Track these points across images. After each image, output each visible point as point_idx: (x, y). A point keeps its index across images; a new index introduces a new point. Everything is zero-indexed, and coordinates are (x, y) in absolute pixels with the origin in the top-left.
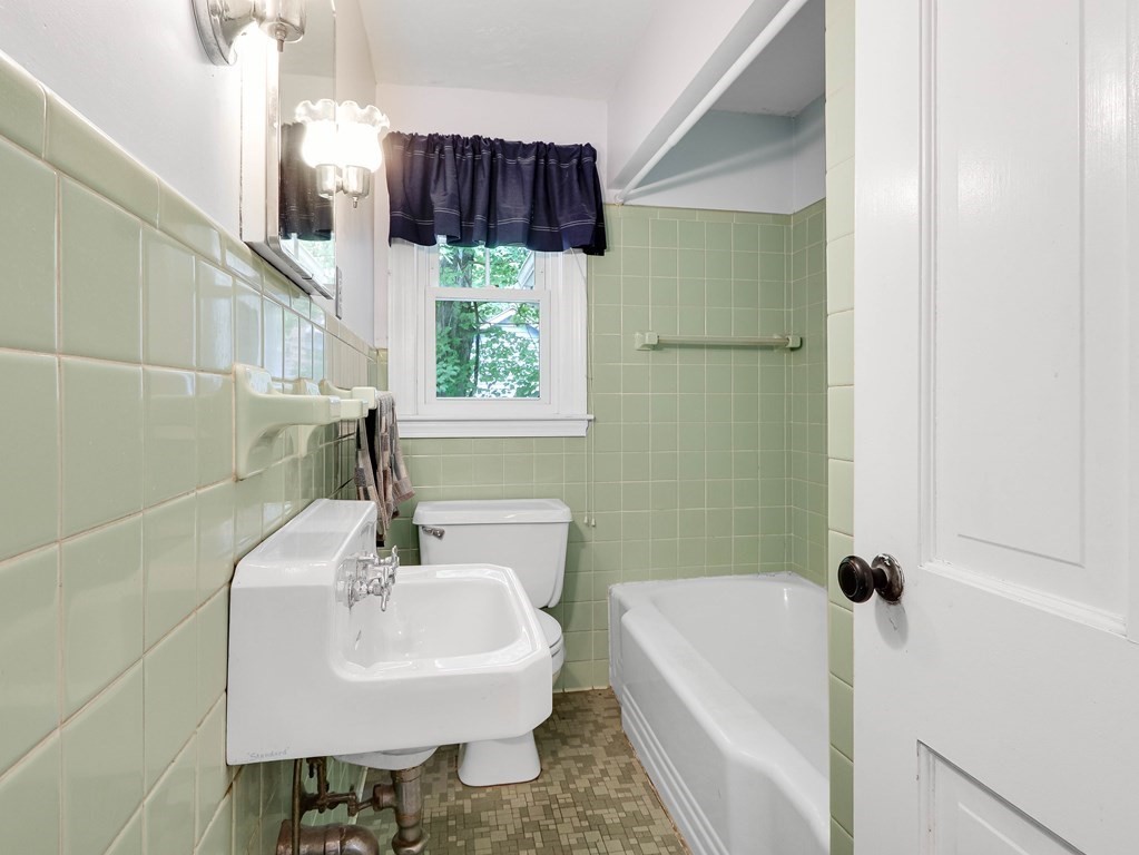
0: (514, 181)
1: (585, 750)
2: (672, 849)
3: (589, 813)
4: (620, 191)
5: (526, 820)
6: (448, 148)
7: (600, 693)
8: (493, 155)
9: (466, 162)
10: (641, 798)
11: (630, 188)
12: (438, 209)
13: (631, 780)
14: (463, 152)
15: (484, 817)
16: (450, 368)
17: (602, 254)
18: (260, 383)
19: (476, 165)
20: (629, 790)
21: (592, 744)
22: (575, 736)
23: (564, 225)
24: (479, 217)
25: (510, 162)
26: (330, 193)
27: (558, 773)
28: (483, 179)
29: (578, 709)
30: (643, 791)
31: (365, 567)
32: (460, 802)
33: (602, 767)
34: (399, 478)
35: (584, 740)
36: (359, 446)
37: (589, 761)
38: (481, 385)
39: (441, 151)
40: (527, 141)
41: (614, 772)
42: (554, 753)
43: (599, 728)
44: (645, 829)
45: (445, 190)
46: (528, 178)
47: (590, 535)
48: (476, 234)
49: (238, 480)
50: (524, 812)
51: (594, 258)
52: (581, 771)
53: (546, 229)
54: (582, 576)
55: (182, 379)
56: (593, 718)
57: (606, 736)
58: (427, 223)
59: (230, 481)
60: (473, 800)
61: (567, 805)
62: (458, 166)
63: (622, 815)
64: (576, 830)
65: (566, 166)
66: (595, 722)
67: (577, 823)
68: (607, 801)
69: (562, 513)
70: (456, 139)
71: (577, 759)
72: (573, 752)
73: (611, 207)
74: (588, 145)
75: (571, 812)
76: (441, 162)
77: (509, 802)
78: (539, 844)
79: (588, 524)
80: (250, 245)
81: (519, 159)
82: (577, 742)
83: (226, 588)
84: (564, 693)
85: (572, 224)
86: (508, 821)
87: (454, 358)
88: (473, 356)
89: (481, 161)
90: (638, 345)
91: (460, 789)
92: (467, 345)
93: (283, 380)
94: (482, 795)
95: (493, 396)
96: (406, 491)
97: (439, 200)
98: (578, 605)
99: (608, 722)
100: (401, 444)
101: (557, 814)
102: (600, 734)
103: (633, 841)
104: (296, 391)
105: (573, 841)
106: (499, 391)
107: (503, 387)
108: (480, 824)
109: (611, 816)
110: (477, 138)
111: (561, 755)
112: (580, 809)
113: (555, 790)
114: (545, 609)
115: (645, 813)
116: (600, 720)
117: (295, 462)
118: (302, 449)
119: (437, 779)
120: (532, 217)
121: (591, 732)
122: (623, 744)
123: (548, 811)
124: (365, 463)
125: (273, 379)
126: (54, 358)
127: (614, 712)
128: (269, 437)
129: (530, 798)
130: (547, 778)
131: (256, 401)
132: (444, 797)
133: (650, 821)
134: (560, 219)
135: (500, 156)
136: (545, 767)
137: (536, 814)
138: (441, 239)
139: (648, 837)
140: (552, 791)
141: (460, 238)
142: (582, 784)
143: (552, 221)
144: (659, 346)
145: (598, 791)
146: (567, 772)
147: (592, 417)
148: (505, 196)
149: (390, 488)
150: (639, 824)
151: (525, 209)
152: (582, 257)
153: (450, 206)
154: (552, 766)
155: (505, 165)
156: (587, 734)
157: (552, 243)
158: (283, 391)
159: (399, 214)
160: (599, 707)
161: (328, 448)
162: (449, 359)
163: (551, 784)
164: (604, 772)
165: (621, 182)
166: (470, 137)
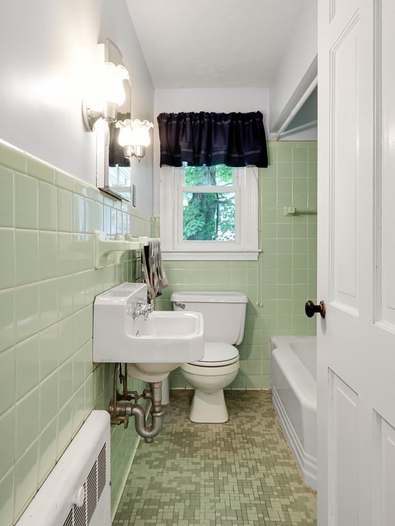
0: (220, 133)
1: (252, 414)
2: (285, 454)
3: (248, 437)
4: (275, 134)
5: (218, 437)
6: (188, 119)
7: (265, 392)
8: (210, 120)
9: (197, 125)
10: (275, 434)
11: (280, 132)
12: (183, 150)
13: (272, 427)
14: (195, 121)
15: (199, 434)
16: (199, 222)
17: (267, 167)
18: (102, 237)
19: (202, 126)
20: (269, 431)
21: (256, 412)
22: (247, 408)
23: (246, 154)
24: (203, 152)
25: (219, 123)
26: (129, 157)
27: (237, 421)
28: (205, 133)
29: (251, 397)
30: (277, 432)
31: (140, 306)
32: (189, 428)
33: (259, 421)
34: (162, 278)
35: (252, 410)
36: (142, 262)
37: (253, 418)
38: (220, 233)
39: (185, 121)
40: (227, 113)
41: (264, 423)
42: (236, 414)
43: (261, 405)
44: (274, 446)
45: (186, 139)
46: (227, 131)
47: (260, 311)
48: (201, 160)
49: (96, 269)
50: (218, 434)
51: (262, 169)
52: (248, 422)
53: (237, 156)
54: (256, 332)
55: (77, 236)
56: (259, 401)
57: (264, 409)
58: (178, 156)
59: (93, 269)
60: (195, 428)
61: (238, 433)
62: (192, 127)
63: (264, 439)
64: (240, 443)
65: (247, 123)
66: (259, 403)
67: (241, 440)
68: (257, 434)
69: (243, 299)
70: (192, 114)
71: (246, 417)
72: (246, 414)
73: (272, 143)
74: (258, 112)
75: (240, 436)
76: (185, 126)
77: (211, 430)
78: (222, 446)
79: (259, 305)
80: (99, 189)
81: (223, 122)
82: (249, 410)
83: (92, 305)
84: (246, 391)
85: (250, 153)
86: (210, 436)
87: (203, 217)
88: (216, 217)
89: (204, 124)
90: (285, 214)
91: (190, 423)
92: (213, 210)
93: (111, 235)
94: (200, 426)
95: (225, 240)
96: (165, 284)
97: (184, 145)
98: (254, 347)
99: (266, 404)
100: (163, 263)
101: (233, 436)
102: (261, 408)
103: (267, 449)
104: (115, 239)
105: (238, 446)
106: (229, 236)
107: (231, 234)
108: (197, 436)
109: (258, 439)
110: (201, 112)
111: (239, 414)
112: (244, 435)
113: (234, 427)
114: (234, 345)
115: (275, 440)
116: (262, 403)
117: (115, 266)
118: (118, 262)
119: (180, 419)
120: (229, 151)
121: (256, 407)
122: (272, 413)
123: (229, 435)
124: (145, 269)
125: (107, 235)
126: (37, 231)
127: (270, 400)
128: (106, 255)
129: (221, 429)
130: (231, 423)
131: (101, 243)
132: (182, 425)
133: (277, 443)
134: (244, 150)
135: (213, 121)
136: (231, 418)
137: (223, 435)
138: (185, 163)
139: (275, 449)
140: (232, 428)
141: (194, 162)
142: (247, 426)
143: (240, 152)
144: (296, 214)
145: (254, 430)
146: (241, 421)
147: (260, 250)
148: (216, 140)
149: (156, 281)
150: (271, 443)
151: (225, 147)
152: (256, 169)
153: (189, 147)
154: (234, 418)
155: (216, 125)
156: (254, 408)
157: (240, 163)
158: (111, 239)
159: (164, 153)
160: (263, 398)
161: (129, 262)
162: (199, 218)
163: (232, 425)
164: (259, 423)
165: (276, 129)
166: (199, 112)
